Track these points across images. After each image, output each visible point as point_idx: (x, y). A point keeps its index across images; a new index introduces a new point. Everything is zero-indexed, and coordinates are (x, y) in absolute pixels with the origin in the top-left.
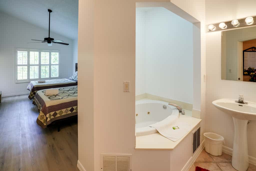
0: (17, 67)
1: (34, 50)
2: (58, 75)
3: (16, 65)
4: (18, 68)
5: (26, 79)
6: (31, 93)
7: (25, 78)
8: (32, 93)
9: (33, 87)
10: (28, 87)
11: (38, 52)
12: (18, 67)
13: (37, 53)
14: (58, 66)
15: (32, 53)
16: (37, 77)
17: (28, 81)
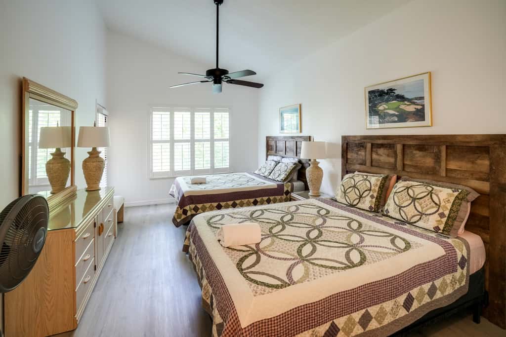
0: (152, 146)
1: (182, 107)
2: (228, 164)
3: (150, 142)
4: (154, 147)
5: (168, 172)
6: (177, 211)
7: (166, 168)
8: (181, 211)
9: (181, 195)
10: (171, 190)
11: (189, 113)
12: (154, 144)
13: (187, 115)
14: (228, 142)
15: (178, 115)
16: (187, 167)
17: (172, 176)
